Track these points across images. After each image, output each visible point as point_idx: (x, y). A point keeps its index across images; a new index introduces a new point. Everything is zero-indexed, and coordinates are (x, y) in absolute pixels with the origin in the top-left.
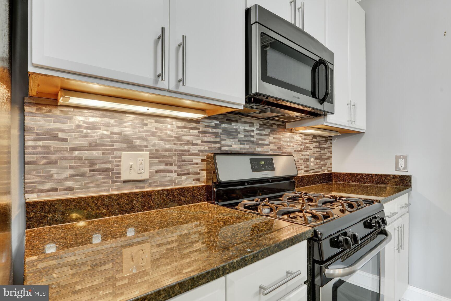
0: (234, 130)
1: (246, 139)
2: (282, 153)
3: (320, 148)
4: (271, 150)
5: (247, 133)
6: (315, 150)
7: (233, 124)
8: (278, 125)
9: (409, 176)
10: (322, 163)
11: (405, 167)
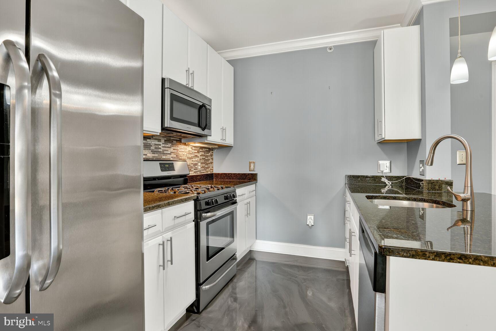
0: (149, 145)
1: (156, 150)
2: (179, 159)
3: (205, 156)
4: (172, 157)
5: (157, 146)
6: (201, 157)
7: (148, 140)
8: (176, 140)
9: (256, 174)
10: (206, 166)
11: (254, 169)
